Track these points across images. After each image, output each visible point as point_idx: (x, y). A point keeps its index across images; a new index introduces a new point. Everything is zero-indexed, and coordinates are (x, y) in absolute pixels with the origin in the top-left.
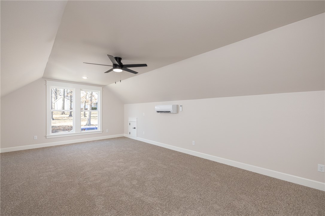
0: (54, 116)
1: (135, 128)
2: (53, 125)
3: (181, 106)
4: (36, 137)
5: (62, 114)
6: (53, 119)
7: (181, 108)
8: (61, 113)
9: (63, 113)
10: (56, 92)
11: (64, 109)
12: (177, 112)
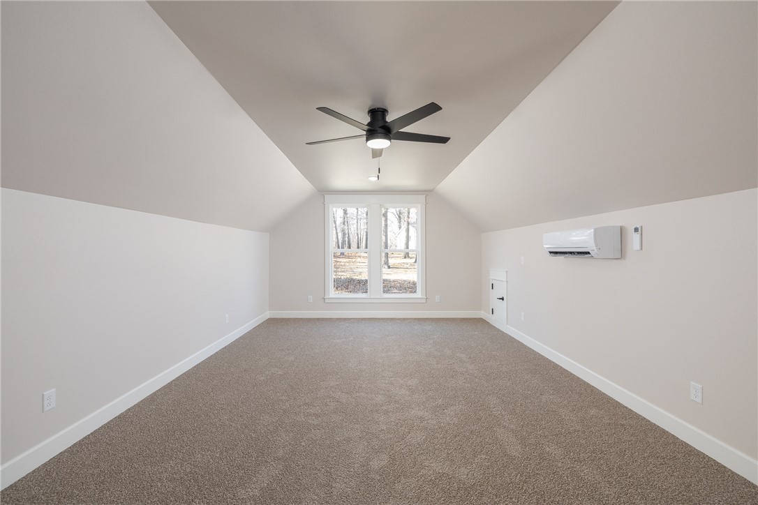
0: (391, 261)
1: (503, 299)
2: (385, 277)
3: (636, 230)
4: (311, 298)
5: (405, 258)
6: (389, 267)
7: (636, 237)
8: (403, 255)
9: (407, 256)
10: (399, 217)
11: (407, 248)
12: (622, 253)
